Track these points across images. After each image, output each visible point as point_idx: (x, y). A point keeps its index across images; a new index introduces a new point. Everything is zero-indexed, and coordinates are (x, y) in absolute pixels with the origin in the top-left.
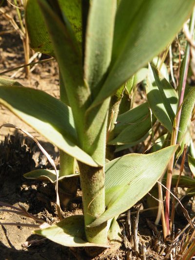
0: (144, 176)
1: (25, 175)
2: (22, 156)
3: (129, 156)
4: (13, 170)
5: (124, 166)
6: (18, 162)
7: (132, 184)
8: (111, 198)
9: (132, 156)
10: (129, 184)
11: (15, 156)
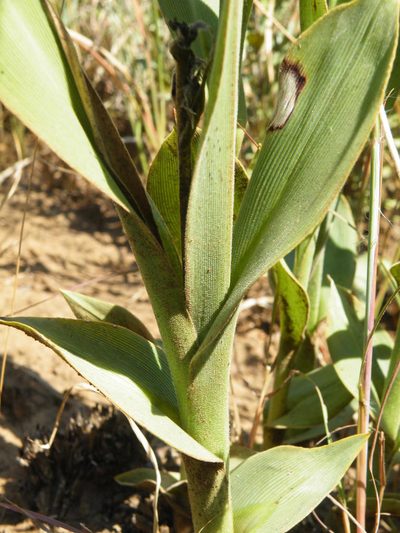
0: (304, 489)
1: (118, 479)
2: (118, 445)
3: (278, 451)
4: (99, 470)
5: (269, 468)
6: (109, 456)
7: (282, 501)
8: (244, 526)
9: (284, 450)
10: (277, 503)
11: (104, 444)
